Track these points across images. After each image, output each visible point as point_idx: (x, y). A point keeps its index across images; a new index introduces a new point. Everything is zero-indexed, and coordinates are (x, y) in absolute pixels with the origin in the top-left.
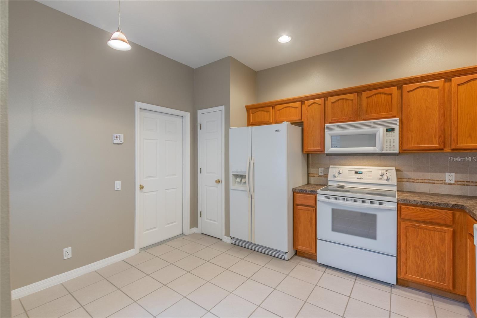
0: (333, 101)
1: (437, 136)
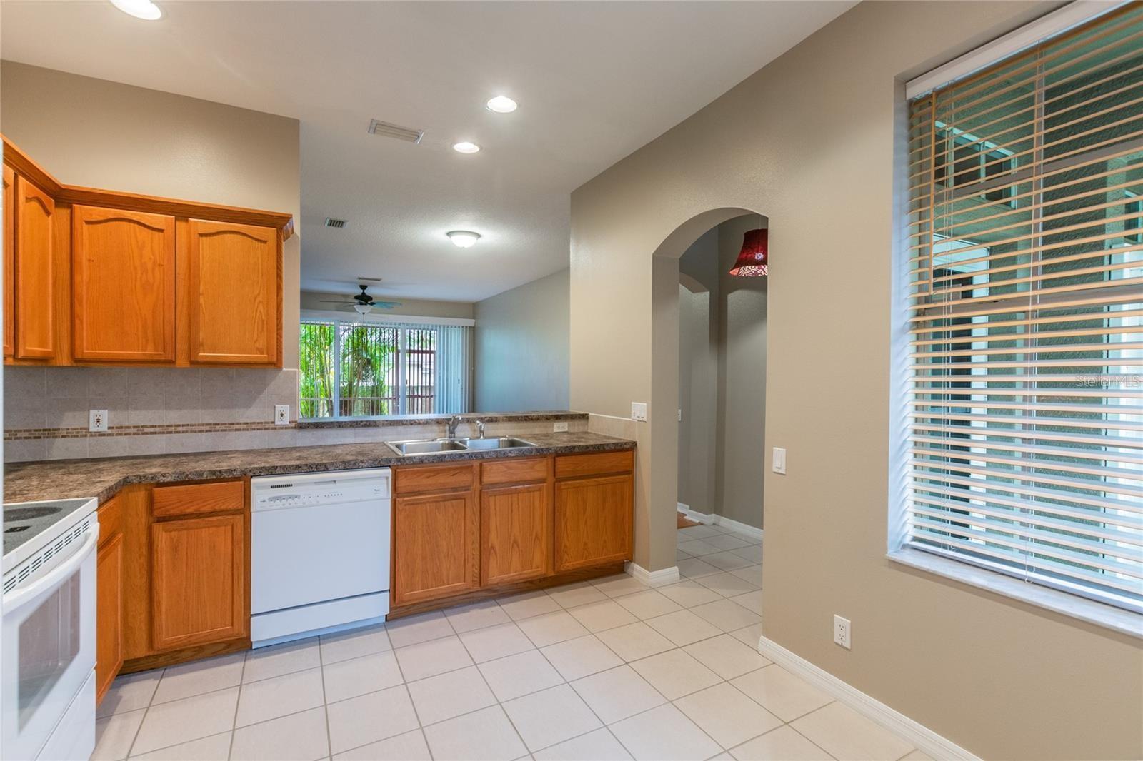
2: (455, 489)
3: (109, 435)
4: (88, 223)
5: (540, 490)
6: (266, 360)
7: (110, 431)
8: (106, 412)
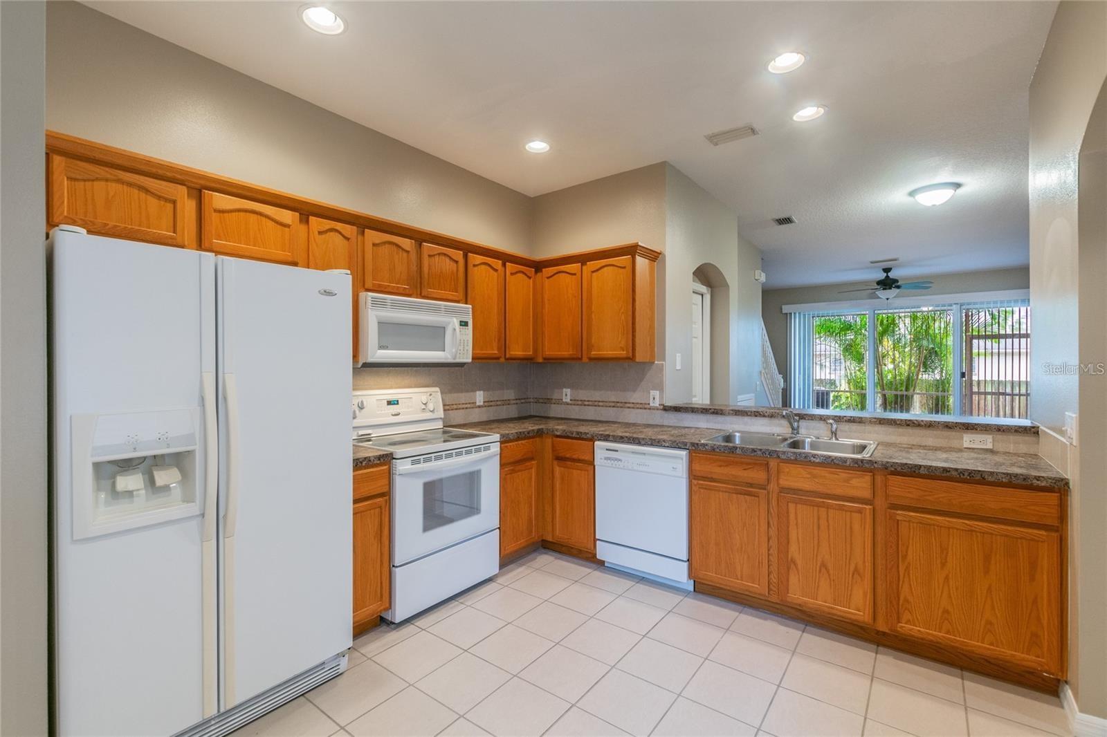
0: (377, 242)
1: (496, 340)
2: (751, 485)
3: (571, 404)
4: (548, 278)
5: (860, 511)
6: (625, 356)
7: (570, 402)
8: (569, 390)
